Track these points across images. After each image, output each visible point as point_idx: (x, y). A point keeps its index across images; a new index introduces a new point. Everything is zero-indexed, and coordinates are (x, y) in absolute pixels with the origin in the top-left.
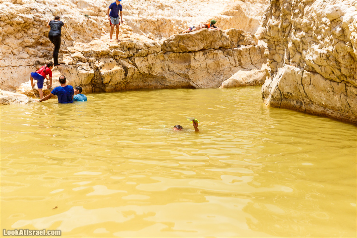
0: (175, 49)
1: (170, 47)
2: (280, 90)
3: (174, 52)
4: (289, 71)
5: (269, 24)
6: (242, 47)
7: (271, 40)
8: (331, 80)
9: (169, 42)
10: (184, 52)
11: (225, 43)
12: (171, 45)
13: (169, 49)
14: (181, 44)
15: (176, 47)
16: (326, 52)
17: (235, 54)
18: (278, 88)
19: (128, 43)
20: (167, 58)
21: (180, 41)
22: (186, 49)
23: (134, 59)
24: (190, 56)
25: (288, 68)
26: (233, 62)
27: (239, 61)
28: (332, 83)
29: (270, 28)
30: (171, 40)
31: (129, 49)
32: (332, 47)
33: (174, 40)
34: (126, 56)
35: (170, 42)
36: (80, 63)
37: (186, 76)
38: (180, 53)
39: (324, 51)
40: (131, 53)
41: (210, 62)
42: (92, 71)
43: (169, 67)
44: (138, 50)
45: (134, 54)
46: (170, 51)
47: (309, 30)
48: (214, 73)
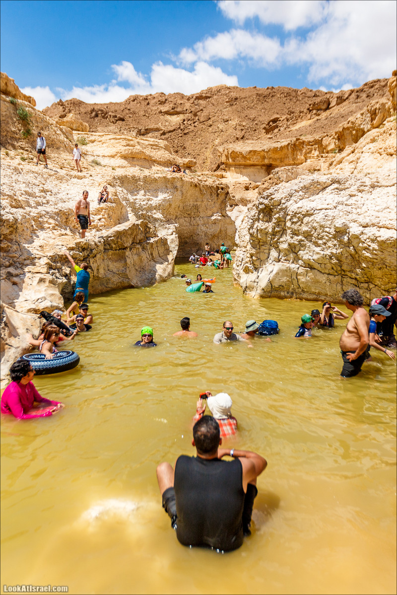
0: (114, 246)
1: (109, 245)
2: (271, 284)
3: (111, 249)
4: (284, 268)
5: (257, 227)
6: (152, 240)
7: (256, 241)
8: (329, 274)
9: (107, 239)
10: (120, 249)
11: (142, 237)
12: (111, 242)
13: (108, 247)
14: (119, 240)
15: (115, 244)
16: (330, 254)
17: (149, 247)
18: (270, 282)
19: (84, 243)
20: (106, 257)
21: (118, 238)
22: (122, 245)
23: (89, 261)
24: (125, 253)
25: (283, 265)
26: (148, 257)
27: (152, 254)
28: (329, 276)
29: (258, 230)
30: (110, 237)
31: (84, 249)
32: (336, 250)
33: (114, 236)
34: (82, 258)
35: (109, 239)
36: (53, 271)
37: (126, 276)
38: (116, 250)
39: (328, 252)
40: (86, 253)
41: (136, 257)
42: (65, 280)
43: (108, 266)
44: (91, 250)
45: (88, 255)
46: (108, 250)
47: (308, 236)
48: (139, 270)
